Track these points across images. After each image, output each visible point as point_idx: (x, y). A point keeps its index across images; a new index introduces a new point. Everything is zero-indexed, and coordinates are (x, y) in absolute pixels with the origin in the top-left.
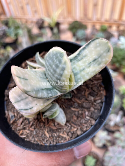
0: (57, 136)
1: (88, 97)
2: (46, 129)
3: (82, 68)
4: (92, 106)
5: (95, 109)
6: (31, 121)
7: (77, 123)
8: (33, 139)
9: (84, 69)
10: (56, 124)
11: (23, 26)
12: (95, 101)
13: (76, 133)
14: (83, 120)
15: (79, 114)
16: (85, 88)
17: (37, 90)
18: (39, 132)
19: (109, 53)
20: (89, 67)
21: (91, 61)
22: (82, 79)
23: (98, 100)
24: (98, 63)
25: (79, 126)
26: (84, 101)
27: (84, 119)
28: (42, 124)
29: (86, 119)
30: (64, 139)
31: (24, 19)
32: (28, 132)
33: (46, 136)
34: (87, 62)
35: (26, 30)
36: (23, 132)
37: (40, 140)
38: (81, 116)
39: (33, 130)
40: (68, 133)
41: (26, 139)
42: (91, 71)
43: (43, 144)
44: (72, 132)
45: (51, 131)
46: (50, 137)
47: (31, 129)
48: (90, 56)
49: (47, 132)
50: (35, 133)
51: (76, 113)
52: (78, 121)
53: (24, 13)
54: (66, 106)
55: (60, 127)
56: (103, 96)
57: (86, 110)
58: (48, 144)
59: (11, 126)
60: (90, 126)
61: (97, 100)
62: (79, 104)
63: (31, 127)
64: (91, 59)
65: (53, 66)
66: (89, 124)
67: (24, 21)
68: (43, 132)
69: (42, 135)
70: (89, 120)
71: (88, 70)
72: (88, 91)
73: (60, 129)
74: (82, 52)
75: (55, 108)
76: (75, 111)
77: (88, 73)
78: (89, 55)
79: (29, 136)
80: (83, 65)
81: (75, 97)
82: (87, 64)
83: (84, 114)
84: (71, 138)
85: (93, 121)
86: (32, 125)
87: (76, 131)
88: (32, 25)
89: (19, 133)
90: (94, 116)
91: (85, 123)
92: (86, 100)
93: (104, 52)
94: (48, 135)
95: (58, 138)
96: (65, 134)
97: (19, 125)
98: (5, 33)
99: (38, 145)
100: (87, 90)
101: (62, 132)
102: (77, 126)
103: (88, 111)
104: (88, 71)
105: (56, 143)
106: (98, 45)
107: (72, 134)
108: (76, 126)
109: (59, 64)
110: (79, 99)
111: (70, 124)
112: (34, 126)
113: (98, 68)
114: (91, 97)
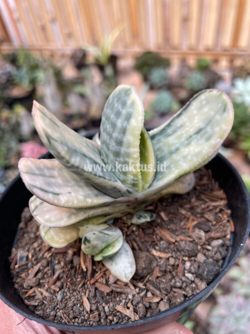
1: (193, 232)
2: (87, 292)
4: (201, 252)
5: (208, 257)
7: (162, 286)
8: (52, 313)
9: (177, 150)
10: (111, 280)
12: (209, 241)
13: (157, 308)
14: (177, 280)
15: (168, 265)
16: (189, 213)
18: (70, 298)
19: (225, 114)
20: (189, 144)
21: (192, 134)
22: (173, 169)
23: (218, 238)
24: (206, 136)
26: (184, 238)
27: (181, 279)
28: (79, 278)
29: (184, 279)
32: (46, 294)
33: (83, 309)
36: (34, 292)
38: (174, 273)
39: (57, 290)
42: (192, 153)
44: (148, 305)
46: (91, 311)
47: (53, 287)
48: (190, 126)
49: (88, 299)
50: (59, 297)
51: (162, 263)
52: (164, 281)
55: (119, 290)
56: (228, 232)
57: (186, 259)
61: (214, 239)
62: (170, 243)
63: (55, 283)
64: (192, 130)
66: (193, 291)
68: (79, 298)
70: (193, 282)
71: (185, 151)
72: (193, 220)
73: (120, 293)
76: (160, 258)
77: (185, 157)
78: (187, 124)
80: (176, 141)
82: (183, 139)
83: (181, 265)
86: (58, 279)
87: (158, 303)
89: (26, 293)
91: (180, 288)
94: (87, 306)
95: (110, 318)
96: (128, 308)
97: (30, 277)
100: (192, 217)
101: (122, 304)
103: (190, 261)
104: (186, 153)
107: (147, 309)
108: (158, 292)
111: (144, 284)
112: (62, 280)
113: (206, 148)
114: (200, 232)
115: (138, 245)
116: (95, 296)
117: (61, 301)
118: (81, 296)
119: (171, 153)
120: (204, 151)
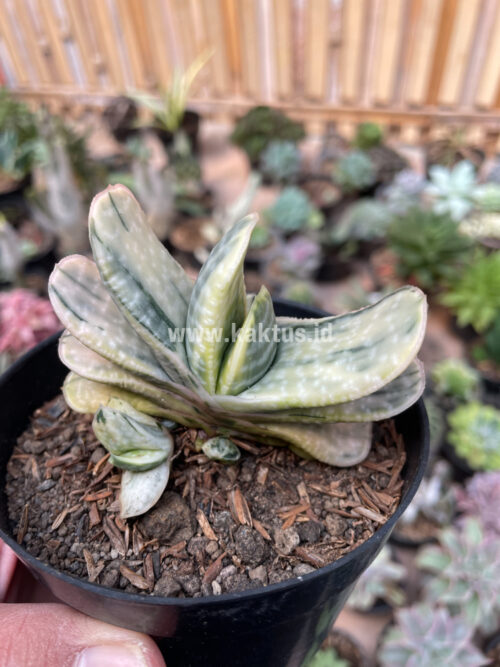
2: (75, 507)
3: (307, 357)
16: (308, 500)
17: (125, 266)
18: (52, 498)
20: (331, 362)
21: (346, 349)
22: (282, 389)
24: (361, 362)
32: (35, 472)
33: (52, 524)
34: (336, 346)
36: (27, 460)
46: (57, 533)
47: (48, 471)
48: (354, 335)
49: (68, 516)
55: (108, 531)
57: (237, 561)
63: (54, 467)
64: (351, 342)
77: (311, 379)
78: (353, 331)
80: (319, 350)
82: (330, 351)
83: (217, 565)
93: (397, 330)
96: (96, 566)
100: (305, 508)
106: (395, 306)
113: (351, 382)
114: (292, 535)
116: (78, 519)
118: (64, 508)
119: (299, 363)
120: (345, 386)
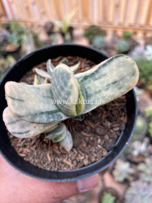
0: (60, 161)
1: (104, 122)
2: (49, 152)
3: (98, 90)
4: (107, 134)
5: (110, 138)
6: (33, 140)
7: (85, 151)
8: (33, 160)
10: (61, 148)
11: (28, 31)
12: (112, 128)
13: (83, 162)
14: (93, 148)
15: (89, 140)
16: (103, 109)
17: (34, 113)
18: (41, 153)
19: (133, 77)
21: (110, 83)
23: (116, 127)
24: (118, 86)
25: (88, 154)
26: (99, 126)
27: (95, 148)
28: (45, 145)
29: (97, 148)
30: (67, 166)
31: (30, 22)
32: (29, 151)
33: (48, 160)
34: (106, 83)
35: (31, 36)
36: (23, 150)
37: (40, 163)
38: (92, 144)
39: (34, 150)
40: (73, 160)
41: (25, 159)
42: (108, 95)
43: (43, 168)
45: (55, 155)
46: (51, 161)
47: (32, 148)
49: (50, 155)
50: (35, 154)
51: (87, 139)
52: (87, 148)
53: (30, 15)
54: (76, 129)
55: (65, 152)
56: (123, 123)
57: (99, 137)
58: (48, 169)
59: (11, 141)
60: (100, 157)
61: (114, 127)
62: (91, 128)
63: (33, 146)
64: (110, 80)
65: (58, 87)
66: (100, 155)
67: (30, 24)
68: (45, 154)
69: (43, 157)
70: (101, 149)
71: (105, 93)
72: (106, 114)
73: (65, 154)
74: (101, 69)
75: (60, 131)
76: (86, 136)
78: (108, 75)
79: (29, 156)
81: (88, 119)
82: (105, 85)
83: (96, 141)
84: (76, 166)
85: (105, 151)
86: (34, 144)
87: (83, 160)
88: (40, 29)
89: (18, 150)
90: (107, 146)
91: (95, 152)
92: (102, 125)
93: (128, 75)
94: (49, 159)
95: (60, 164)
96: (69, 161)
97: (19, 141)
98: (6, 39)
99: (37, 167)
100: (105, 112)
101: (66, 159)
102: (85, 154)
103: (101, 139)
104: (104, 95)
105: (58, 169)
106: (121, 64)
107: (78, 163)
108: (83, 154)
109: (64, 87)
110: (94, 122)
111: (77, 151)
112: (36, 145)
113: (117, 93)
114: (108, 123)
115: (75, 128)
116: (53, 154)
117: (37, 155)
118: (46, 154)
119: (96, 93)
120: (116, 95)
